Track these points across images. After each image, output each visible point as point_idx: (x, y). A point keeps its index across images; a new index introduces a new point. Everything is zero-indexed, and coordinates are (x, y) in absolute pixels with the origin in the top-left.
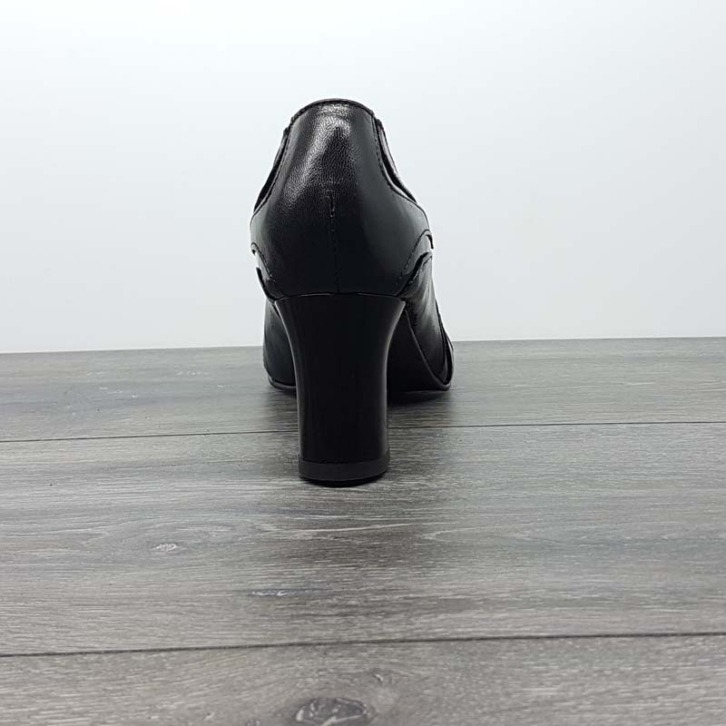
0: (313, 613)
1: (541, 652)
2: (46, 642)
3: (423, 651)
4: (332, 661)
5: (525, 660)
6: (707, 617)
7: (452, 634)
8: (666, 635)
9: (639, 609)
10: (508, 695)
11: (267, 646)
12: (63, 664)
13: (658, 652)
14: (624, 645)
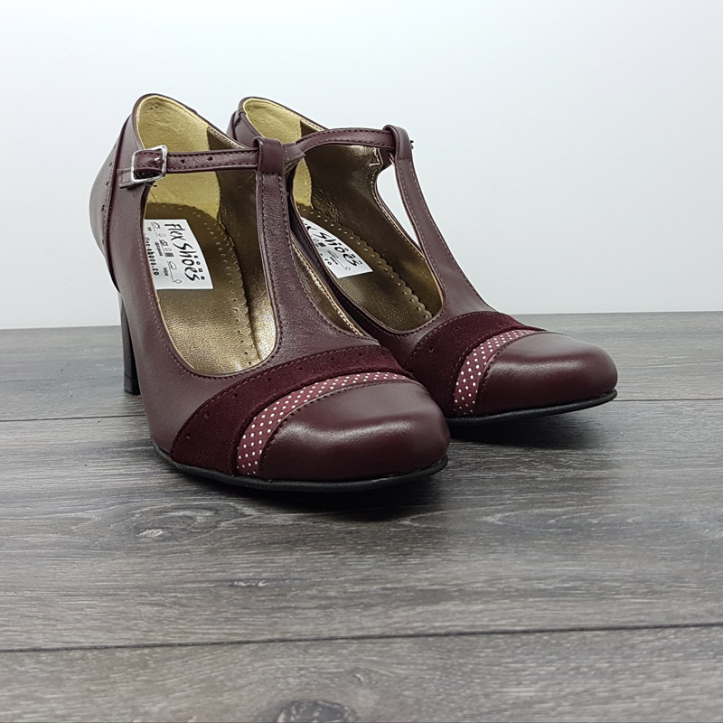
0: (293, 605)
1: (518, 647)
2: (33, 636)
3: (401, 647)
4: (312, 660)
5: (501, 657)
6: (676, 607)
7: (429, 629)
8: (637, 628)
9: (609, 599)
10: (487, 696)
11: (248, 642)
12: (49, 661)
13: (633, 647)
14: (598, 639)
